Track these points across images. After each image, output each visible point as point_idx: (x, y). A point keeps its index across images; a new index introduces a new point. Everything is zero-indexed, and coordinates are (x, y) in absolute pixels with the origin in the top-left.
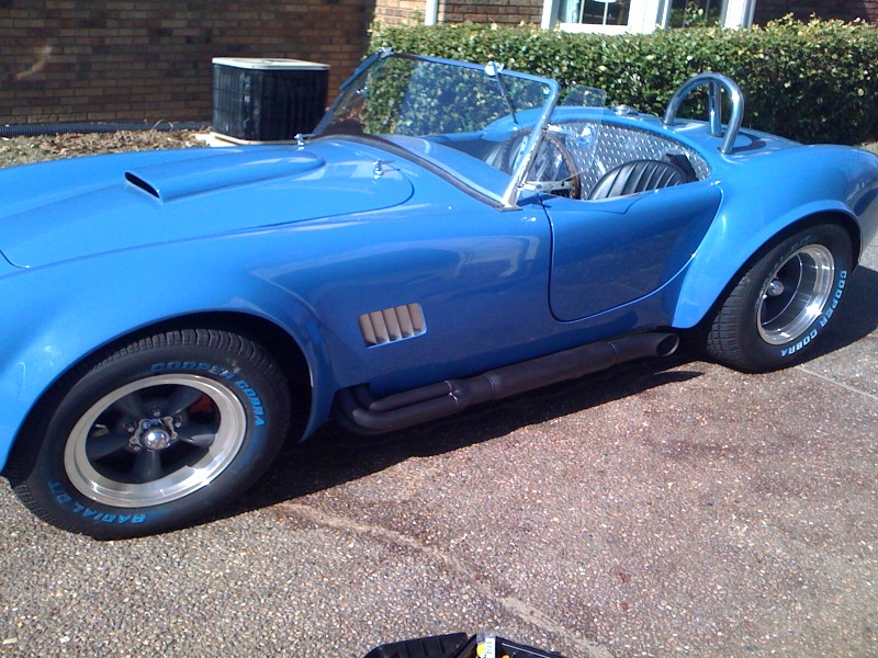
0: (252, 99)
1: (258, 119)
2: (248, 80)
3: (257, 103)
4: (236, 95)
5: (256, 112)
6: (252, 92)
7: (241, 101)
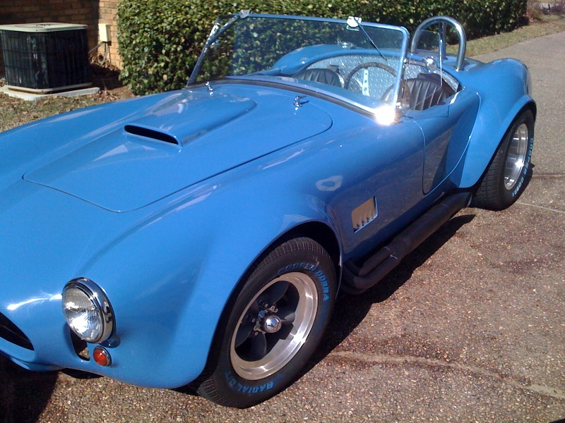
0: (39, 56)
1: (46, 72)
2: (33, 41)
3: (43, 59)
4: (26, 54)
5: (44, 66)
6: (38, 51)
7: (30, 58)
